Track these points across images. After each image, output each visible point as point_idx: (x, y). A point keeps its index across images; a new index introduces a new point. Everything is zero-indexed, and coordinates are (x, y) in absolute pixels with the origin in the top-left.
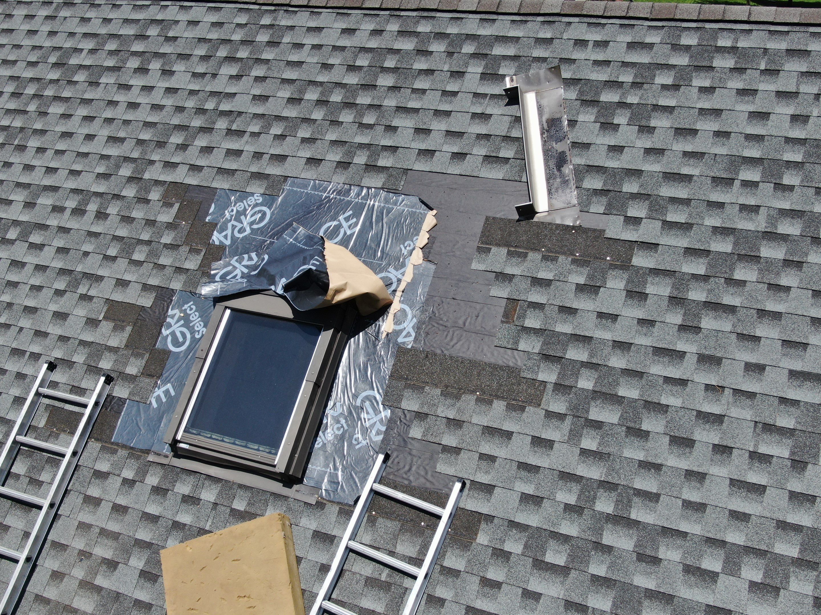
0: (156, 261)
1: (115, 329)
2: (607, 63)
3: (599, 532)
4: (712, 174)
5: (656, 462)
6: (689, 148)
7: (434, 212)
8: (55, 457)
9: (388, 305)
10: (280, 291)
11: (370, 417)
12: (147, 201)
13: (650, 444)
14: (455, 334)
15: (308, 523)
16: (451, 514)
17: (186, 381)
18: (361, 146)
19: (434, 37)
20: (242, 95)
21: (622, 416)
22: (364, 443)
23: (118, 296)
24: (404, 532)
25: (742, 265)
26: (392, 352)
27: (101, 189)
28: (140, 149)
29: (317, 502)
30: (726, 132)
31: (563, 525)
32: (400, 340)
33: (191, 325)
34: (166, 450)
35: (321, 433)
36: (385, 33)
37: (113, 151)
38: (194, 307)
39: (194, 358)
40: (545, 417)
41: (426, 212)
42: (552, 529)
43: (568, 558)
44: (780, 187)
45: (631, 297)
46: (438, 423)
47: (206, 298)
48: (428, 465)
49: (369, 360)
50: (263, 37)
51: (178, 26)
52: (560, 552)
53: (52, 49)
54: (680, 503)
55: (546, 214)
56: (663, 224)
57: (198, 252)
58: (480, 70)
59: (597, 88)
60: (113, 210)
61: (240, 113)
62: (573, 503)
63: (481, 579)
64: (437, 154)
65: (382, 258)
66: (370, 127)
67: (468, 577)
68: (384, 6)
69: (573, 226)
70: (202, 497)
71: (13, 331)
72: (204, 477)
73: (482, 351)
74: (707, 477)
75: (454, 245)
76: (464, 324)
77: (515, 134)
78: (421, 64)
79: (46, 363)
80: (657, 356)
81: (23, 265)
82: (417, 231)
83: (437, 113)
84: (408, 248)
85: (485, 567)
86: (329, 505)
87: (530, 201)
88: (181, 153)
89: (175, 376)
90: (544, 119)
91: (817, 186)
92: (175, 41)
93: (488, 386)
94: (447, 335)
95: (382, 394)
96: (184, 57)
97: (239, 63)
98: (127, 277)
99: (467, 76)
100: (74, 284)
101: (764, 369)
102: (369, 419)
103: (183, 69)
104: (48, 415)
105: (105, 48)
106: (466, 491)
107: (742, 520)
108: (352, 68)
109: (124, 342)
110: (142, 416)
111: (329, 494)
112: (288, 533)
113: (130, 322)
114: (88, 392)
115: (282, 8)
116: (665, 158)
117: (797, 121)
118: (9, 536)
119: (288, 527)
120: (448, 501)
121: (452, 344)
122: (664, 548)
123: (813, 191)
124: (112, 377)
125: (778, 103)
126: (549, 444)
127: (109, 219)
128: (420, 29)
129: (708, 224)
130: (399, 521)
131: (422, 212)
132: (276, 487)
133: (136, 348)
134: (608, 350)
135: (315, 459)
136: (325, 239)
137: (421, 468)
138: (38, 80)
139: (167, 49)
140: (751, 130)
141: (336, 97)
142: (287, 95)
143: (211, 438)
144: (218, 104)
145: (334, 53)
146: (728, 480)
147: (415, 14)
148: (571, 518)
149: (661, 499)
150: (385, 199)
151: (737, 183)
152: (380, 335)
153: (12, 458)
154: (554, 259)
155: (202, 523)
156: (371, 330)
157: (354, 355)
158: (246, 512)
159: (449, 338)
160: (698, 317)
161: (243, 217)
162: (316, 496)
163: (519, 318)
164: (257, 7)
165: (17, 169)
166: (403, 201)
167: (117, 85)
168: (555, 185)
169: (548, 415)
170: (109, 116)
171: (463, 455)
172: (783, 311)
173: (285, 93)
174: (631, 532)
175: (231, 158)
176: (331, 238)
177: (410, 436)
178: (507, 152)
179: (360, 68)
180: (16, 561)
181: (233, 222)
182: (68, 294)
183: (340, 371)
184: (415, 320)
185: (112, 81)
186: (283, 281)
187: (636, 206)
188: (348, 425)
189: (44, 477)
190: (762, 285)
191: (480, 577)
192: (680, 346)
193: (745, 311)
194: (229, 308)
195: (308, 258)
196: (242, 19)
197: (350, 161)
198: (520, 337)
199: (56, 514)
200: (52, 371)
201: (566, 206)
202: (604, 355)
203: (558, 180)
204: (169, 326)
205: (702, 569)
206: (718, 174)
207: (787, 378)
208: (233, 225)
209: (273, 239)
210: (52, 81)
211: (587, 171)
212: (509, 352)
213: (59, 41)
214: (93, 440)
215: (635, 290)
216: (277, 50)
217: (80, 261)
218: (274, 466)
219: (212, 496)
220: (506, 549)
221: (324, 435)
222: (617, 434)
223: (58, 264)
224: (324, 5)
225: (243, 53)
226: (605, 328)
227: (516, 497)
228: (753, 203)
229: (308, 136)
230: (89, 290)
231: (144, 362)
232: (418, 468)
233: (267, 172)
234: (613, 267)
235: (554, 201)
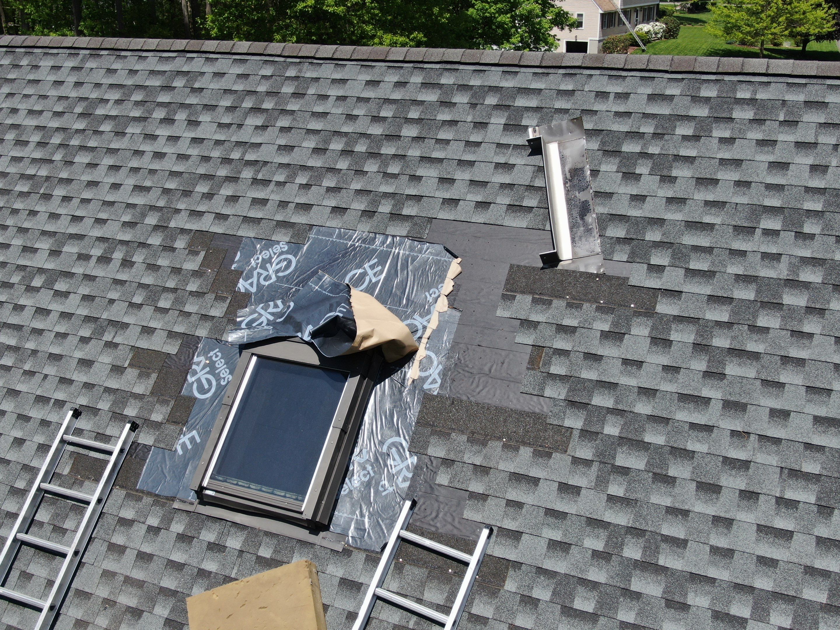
0: (181, 309)
1: (140, 376)
2: (628, 114)
3: (628, 578)
4: (734, 223)
5: (683, 508)
6: (710, 197)
7: (459, 260)
8: (79, 504)
9: (414, 352)
10: (307, 338)
11: (397, 464)
12: (173, 249)
13: (677, 490)
14: (481, 381)
15: (335, 570)
16: (479, 560)
17: (212, 427)
18: (386, 195)
19: (457, 89)
20: (268, 145)
21: (648, 462)
22: (391, 489)
23: (143, 344)
24: (431, 579)
25: (765, 312)
26: (418, 399)
27: (127, 237)
28: (166, 198)
29: (344, 549)
30: (746, 182)
31: (591, 572)
32: (426, 386)
33: (217, 372)
34: (192, 497)
35: (347, 479)
36: (408, 85)
37: (139, 200)
38: (219, 354)
39: (221, 404)
40: (572, 463)
41: (450, 260)
42: (580, 576)
43: (596, 605)
44: (801, 236)
45: (656, 344)
46: (464, 469)
47: (232, 344)
48: (455, 511)
49: (395, 407)
50: (288, 89)
51: (204, 78)
52: (589, 599)
53: (78, 99)
54: (708, 549)
55: (570, 262)
56: (686, 271)
57: (224, 299)
58: (503, 121)
59: (619, 139)
60: (138, 258)
61: (266, 163)
62: (601, 550)
63: (509, 627)
64: (461, 203)
65: (407, 305)
66: (395, 176)
67: (496, 625)
68: (407, 59)
69: (597, 274)
70: (227, 544)
71: (38, 378)
72: (230, 524)
73: (508, 397)
74: (735, 522)
75: (479, 293)
76: (490, 371)
77: (539, 183)
78: (444, 116)
79: (71, 410)
80: (682, 402)
81: (48, 312)
82: (442, 279)
83: (461, 163)
84: (433, 295)
85: (513, 614)
86: (355, 552)
87: (554, 249)
88: (207, 202)
89: (201, 423)
90: (567, 169)
91: (837, 234)
92: (201, 92)
93: (515, 432)
94: (473, 382)
95: (408, 440)
96: (210, 108)
97: (265, 114)
98: (153, 324)
99: (490, 127)
100: (99, 332)
101: (789, 415)
102: (395, 466)
103: (209, 119)
104: (72, 462)
105: (131, 99)
106: (493, 537)
107: (769, 566)
108: (376, 119)
109: (150, 389)
110: (168, 463)
111: (356, 541)
112: (316, 581)
113: (156, 369)
114: (113, 439)
115: (307, 60)
116: (687, 207)
117: (816, 170)
118: (32, 584)
119: (315, 575)
120: (475, 547)
121: (478, 390)
122: (693, 594)
123: (834, 239)
124: (137, 424)
125: (797, 154)
126: (576, 490)
127: (135, 267)
128: (443, 81)
129: (731, 272)
130: (427, 568)
131: (447, 260)
132: (303, 534)
133: (162, 395)
134: (633, 396)
135: (342, 506)
136: (351, 286)
137: (448, 514)
138: (64, 129)
139: (192, 100)
140: (771, 180)
141: (361, 148)
142: (312, 145)
143: (237, 484)
144: (244, 154)
145: (359, 104)
146: (756, 525)
147: (438, 66)
148: (599, 565)
149: (689, 545)
150: (410, 247)
151: (758, 232)
152: (406, 381)
153: (36, 506)
154: (579, 307)
155: (228, 571)
156: (396, 376)
157: (381, 401)
158: (272, 559)
159: (474, 385)
160: (722, 363)
161: (268, 265)
162: (343, 543)
163: (544, 364)
164: (282, 59)
165: (42, 217)
166: (427, 249)
167: (143, 136)
168: (579, 234)
169: (575, 461)
170: (135, 166)
171: (490, 501)
172: (807, 357)
173: (310, 143)
174: (659, 578)
175: (256, 207)
176: (356, 286)
177: (437, 482)
178: (531, 201)
179: (385, 119)
180: (40, 610)
181: (259, 270)
182: (93, 342)
183: (366, 418)
184: (440, 367)
185: (138, 131)
186: (310, 328)
187: (659, 254)
188: (374, 472)
189: (68, 524)
190: (785, 332)
191: (508, 625)
192: (705, 393)
193: (769, 358)
194: (255, 355)
195: (335, 305)
196: (268, 71)
197: (375, 210)
198: (546, 384)
199: (80, 562)
200: (77, 418)
201: (589, 254)
202: (630, 402)
203: (582, 229)
204: (195, 373)
205: (731, 615)
206: (739, 223)
207: (811, 424)
208: (258, 273)
209: (299, 286)
210: (77, 131)
211: (610, 220)
212: (535, 398)
213: (85, 91)
214: (117, 487)
215: (659, 337)
216: (302, 101)
217: (105, 309)
218: (301, 513)
219: (238, 543)
220: (534, 596)
221: (351, 482)
222: (644, 480)
223: (83, 311)
224: (348, 57)
225: (268, 105)
226: (630, 374)
227: (544, 544)
228: (774, 251)
229: (333, 185)
230: (114, 337)
231: (169, 409)
232: (445, 515)
233: (292, 221)
234: (637, 314)
235: (577, 249)
